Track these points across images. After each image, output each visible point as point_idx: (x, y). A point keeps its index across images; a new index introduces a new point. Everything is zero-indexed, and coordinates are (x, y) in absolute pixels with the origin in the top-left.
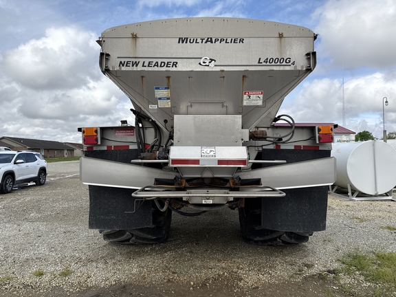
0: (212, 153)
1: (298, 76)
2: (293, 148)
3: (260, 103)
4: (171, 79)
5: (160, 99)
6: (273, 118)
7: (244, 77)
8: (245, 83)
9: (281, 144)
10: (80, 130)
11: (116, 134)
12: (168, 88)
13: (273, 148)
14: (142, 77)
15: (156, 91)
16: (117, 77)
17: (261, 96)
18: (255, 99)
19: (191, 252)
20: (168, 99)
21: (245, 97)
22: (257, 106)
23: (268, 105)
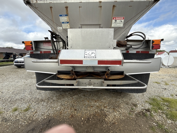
0: (93, 55)
1: (148, 6)
2: (135, 52)
3: (122, 25)
4: (68, 9)
5: (63, 23)
6: (126, 36)
7: (114, 6)
8: (114, 11)
9: (129, 50)
10: (23, 42)
11: (44, 45)
12: (67, 15)
13: (125, 52)
14: (51, 8)
15: (60, 17)
16: (36, 8)
17: (123, 21)
18: (119, 23)
19: (84, 95)
20: (68, 23)
21: (114, 21)
22: (120, 28)
23: (126, 27)
